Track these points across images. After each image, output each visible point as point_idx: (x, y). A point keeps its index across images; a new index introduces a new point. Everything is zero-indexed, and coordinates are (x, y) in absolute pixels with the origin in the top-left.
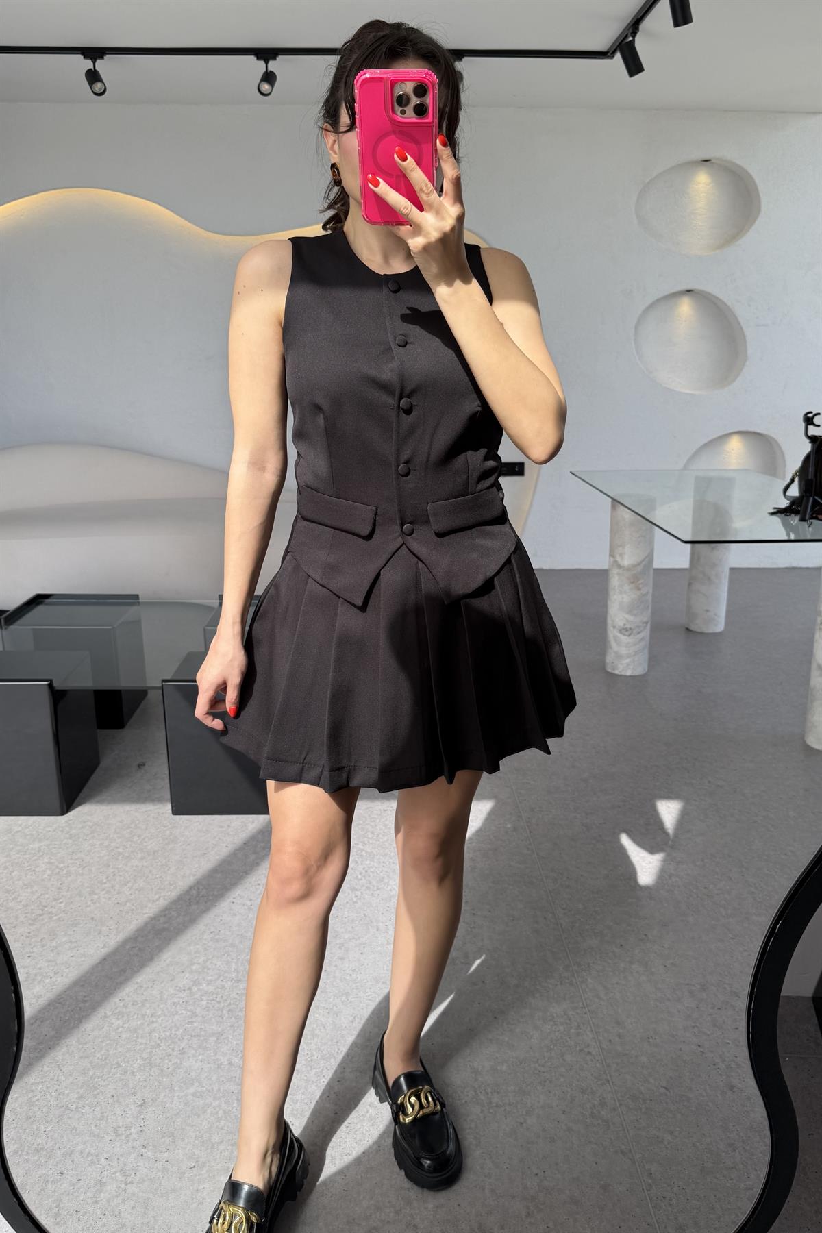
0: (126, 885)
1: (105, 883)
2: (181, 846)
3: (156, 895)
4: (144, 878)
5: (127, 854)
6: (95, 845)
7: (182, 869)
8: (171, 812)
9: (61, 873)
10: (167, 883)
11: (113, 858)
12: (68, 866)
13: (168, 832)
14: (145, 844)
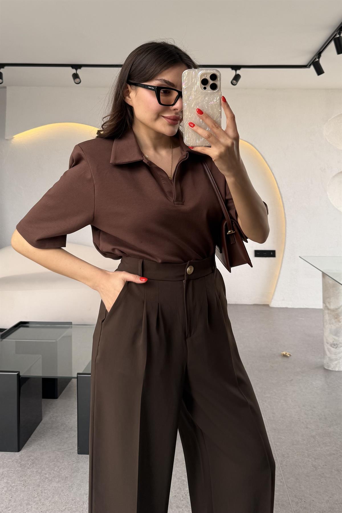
0: (48, 500)
1: (36, 498)
2: (81, 474)
3: (63, 507)
4: (58, 495)
5: (50, 479)
6: (34, 471)
7: (80, 489)
8: (77, 452)
9: (12, 490)
10: (71, 499)
11: (42, 481)
12: (17, 485)
13: (74, 465)
14: (61, 472)
